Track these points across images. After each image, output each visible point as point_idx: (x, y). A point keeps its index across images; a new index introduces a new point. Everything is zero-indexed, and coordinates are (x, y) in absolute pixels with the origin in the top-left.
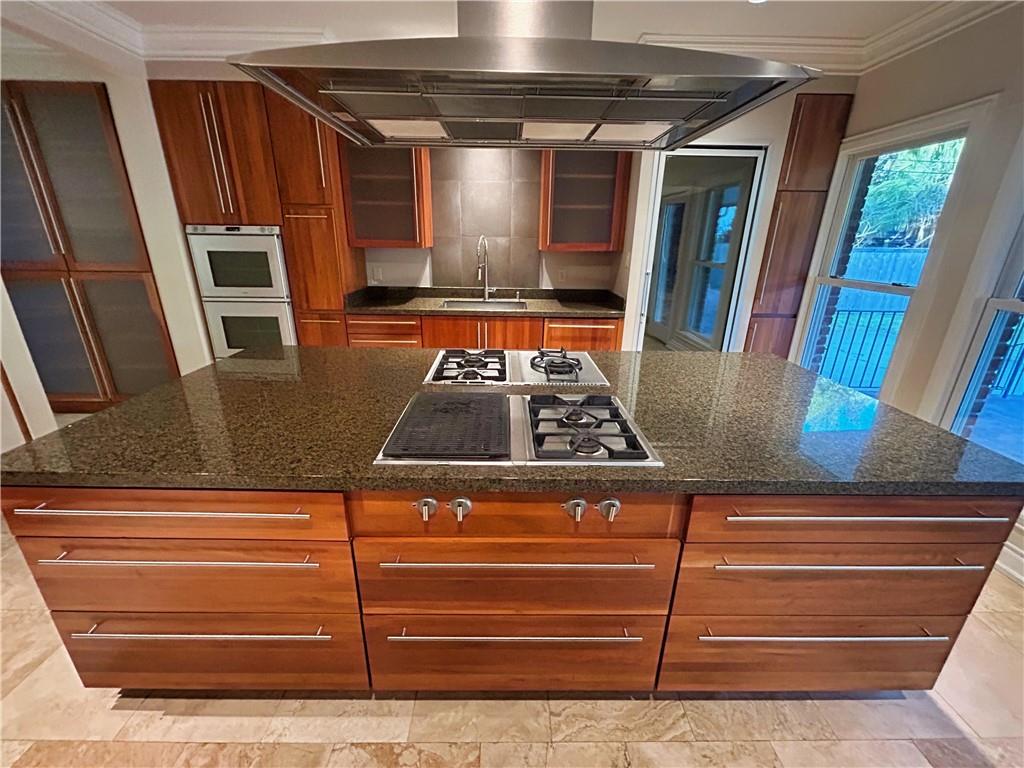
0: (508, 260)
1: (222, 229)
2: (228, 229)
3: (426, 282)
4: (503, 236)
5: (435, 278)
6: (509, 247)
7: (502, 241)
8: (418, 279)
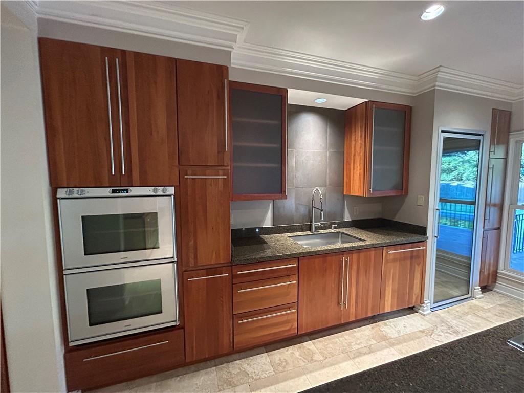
1: (107, 191)
2: (114, 191)
3: (268, 223)
4: (322, 186)
5: (276, 220)
6: (326, 194)
7: (322, 190)
8: (263, 220)
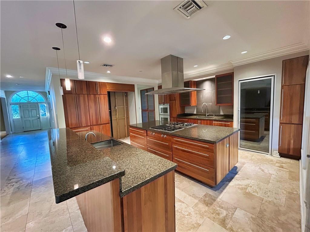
0: (212, 108)
1: (163, 104)
3: (195, 113)
4: (211, 103)
5: (197, 112)
6: (212, 105)
7: (211, 104)
8: (194, 112)
